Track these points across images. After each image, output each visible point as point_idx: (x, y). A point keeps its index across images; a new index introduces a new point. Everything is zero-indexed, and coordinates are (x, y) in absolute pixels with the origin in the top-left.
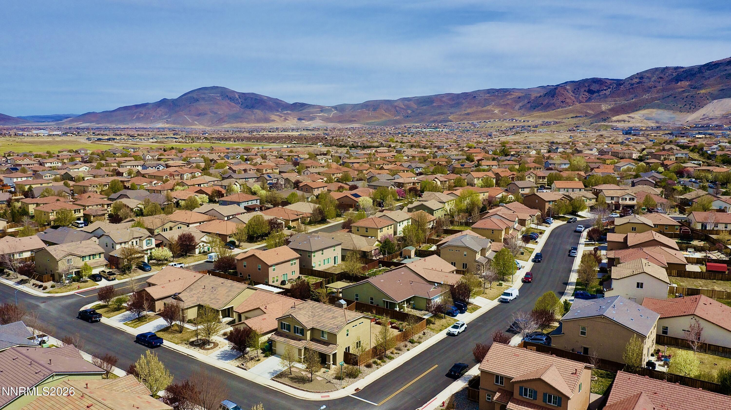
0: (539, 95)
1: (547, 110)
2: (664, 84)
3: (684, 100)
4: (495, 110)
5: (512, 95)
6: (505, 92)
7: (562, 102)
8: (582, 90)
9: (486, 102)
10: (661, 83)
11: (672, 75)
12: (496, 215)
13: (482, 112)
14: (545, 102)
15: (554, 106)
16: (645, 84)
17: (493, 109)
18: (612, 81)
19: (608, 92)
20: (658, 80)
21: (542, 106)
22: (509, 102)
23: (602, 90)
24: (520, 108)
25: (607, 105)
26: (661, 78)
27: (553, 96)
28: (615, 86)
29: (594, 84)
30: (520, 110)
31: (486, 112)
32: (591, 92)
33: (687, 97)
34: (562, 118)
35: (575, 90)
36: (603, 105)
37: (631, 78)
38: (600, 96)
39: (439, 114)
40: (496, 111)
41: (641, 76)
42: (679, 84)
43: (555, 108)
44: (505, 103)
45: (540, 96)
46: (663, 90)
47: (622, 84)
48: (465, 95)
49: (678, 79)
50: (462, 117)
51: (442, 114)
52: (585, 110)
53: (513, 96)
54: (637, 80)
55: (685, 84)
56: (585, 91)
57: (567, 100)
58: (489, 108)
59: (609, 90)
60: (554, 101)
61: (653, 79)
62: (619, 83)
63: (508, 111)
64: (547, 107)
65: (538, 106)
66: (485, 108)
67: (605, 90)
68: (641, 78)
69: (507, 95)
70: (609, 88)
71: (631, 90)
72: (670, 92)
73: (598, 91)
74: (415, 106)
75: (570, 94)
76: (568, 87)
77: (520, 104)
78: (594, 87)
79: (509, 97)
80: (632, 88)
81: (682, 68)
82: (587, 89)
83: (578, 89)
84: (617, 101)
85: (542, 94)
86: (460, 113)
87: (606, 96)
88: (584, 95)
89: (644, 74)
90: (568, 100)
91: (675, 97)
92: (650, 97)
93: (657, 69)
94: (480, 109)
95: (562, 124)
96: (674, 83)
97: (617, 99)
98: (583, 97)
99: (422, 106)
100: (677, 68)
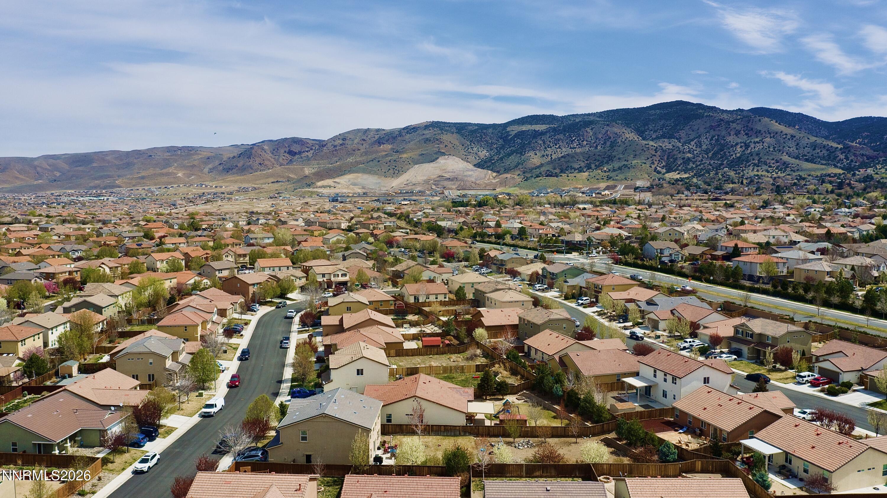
0: (232, 155)
1: (243, 173)
2: (367, 147)
3: (388, 164)
4: (178, 173)
5: (199, 154)
6: (189, 151)
7: (260, 164)
8: (282, 151)
9: (167, 163)
10: (364, 145)
11: (374, 137)
12: (189, 307)
13: (162, 175)
14: (240, 165)
15: (252, 169)
16: (349, 146)
17: (175, 171)
18: (314, 142)
19: (310, 154)
20: (361, 143)
21: (237, 168)
22: (196, 163)
23: (304, 152)
24: (211, 171)
25: (310, 169)
26: (364, 140)
27: (249, 157)
28: (317, 147)
29: (295, 145)
30: (211, 174)
31: (166, 176)
32: (291, 153)
33: (390, 162)
34: (261, 182)
35: (274, 150)
36: (306, 169)
37: (334, 139)
38: (301, 158)
39: (101, 177)
40: (179, 175)
41: (343, 137)
42: (382, 147)
43: (252, 171)
44: (191, 164)
45: (234, 157)
46: (366, 153)
47: (325, 145)
48: (137, 153)
49: (380, 142)
50: (134, 182)
51: (109, 177)
52: (287, 174)
53: (200, 156)
54: (341, 142)
55: (388, 147)
56: (285, 152)
57: (265, 161)
58: (171, 170)
59: (312, 152)
60: (251, 163)
61: (356, 141)
62: (322, 144)
63: (195, 175)
64: (243, 170)
65: (232, 169)
66: (164, 171)
67: (307, 152)
68: (345, 139)
69: (193, 154)
70: (312, 149)
71: (334, 152)
72: (374, 156)
73: (300, 153)
74: (66, 167)
75: (269, 156)
76: (266, 147)
77: (210, 166)
78: (296, 148)
79: (196, 157)
80: (336, 150)
81: (384, 130)
82: (287, 150)
83: (278, 150)
84: (320, 164)
85: (235, 154)
86: (131, 177)
87: (308, 159)
88: (284, 157)
89: (347, 135)
90: (266, 162)
91: (379, 162)
92: (354, 160)
93: (359, 130)
94: (158, 171)
95: (261, 190)
96: (376, 146)
97: (320, 162)
98: (283, 159)
99: (77, 167)
100: (378, 130)
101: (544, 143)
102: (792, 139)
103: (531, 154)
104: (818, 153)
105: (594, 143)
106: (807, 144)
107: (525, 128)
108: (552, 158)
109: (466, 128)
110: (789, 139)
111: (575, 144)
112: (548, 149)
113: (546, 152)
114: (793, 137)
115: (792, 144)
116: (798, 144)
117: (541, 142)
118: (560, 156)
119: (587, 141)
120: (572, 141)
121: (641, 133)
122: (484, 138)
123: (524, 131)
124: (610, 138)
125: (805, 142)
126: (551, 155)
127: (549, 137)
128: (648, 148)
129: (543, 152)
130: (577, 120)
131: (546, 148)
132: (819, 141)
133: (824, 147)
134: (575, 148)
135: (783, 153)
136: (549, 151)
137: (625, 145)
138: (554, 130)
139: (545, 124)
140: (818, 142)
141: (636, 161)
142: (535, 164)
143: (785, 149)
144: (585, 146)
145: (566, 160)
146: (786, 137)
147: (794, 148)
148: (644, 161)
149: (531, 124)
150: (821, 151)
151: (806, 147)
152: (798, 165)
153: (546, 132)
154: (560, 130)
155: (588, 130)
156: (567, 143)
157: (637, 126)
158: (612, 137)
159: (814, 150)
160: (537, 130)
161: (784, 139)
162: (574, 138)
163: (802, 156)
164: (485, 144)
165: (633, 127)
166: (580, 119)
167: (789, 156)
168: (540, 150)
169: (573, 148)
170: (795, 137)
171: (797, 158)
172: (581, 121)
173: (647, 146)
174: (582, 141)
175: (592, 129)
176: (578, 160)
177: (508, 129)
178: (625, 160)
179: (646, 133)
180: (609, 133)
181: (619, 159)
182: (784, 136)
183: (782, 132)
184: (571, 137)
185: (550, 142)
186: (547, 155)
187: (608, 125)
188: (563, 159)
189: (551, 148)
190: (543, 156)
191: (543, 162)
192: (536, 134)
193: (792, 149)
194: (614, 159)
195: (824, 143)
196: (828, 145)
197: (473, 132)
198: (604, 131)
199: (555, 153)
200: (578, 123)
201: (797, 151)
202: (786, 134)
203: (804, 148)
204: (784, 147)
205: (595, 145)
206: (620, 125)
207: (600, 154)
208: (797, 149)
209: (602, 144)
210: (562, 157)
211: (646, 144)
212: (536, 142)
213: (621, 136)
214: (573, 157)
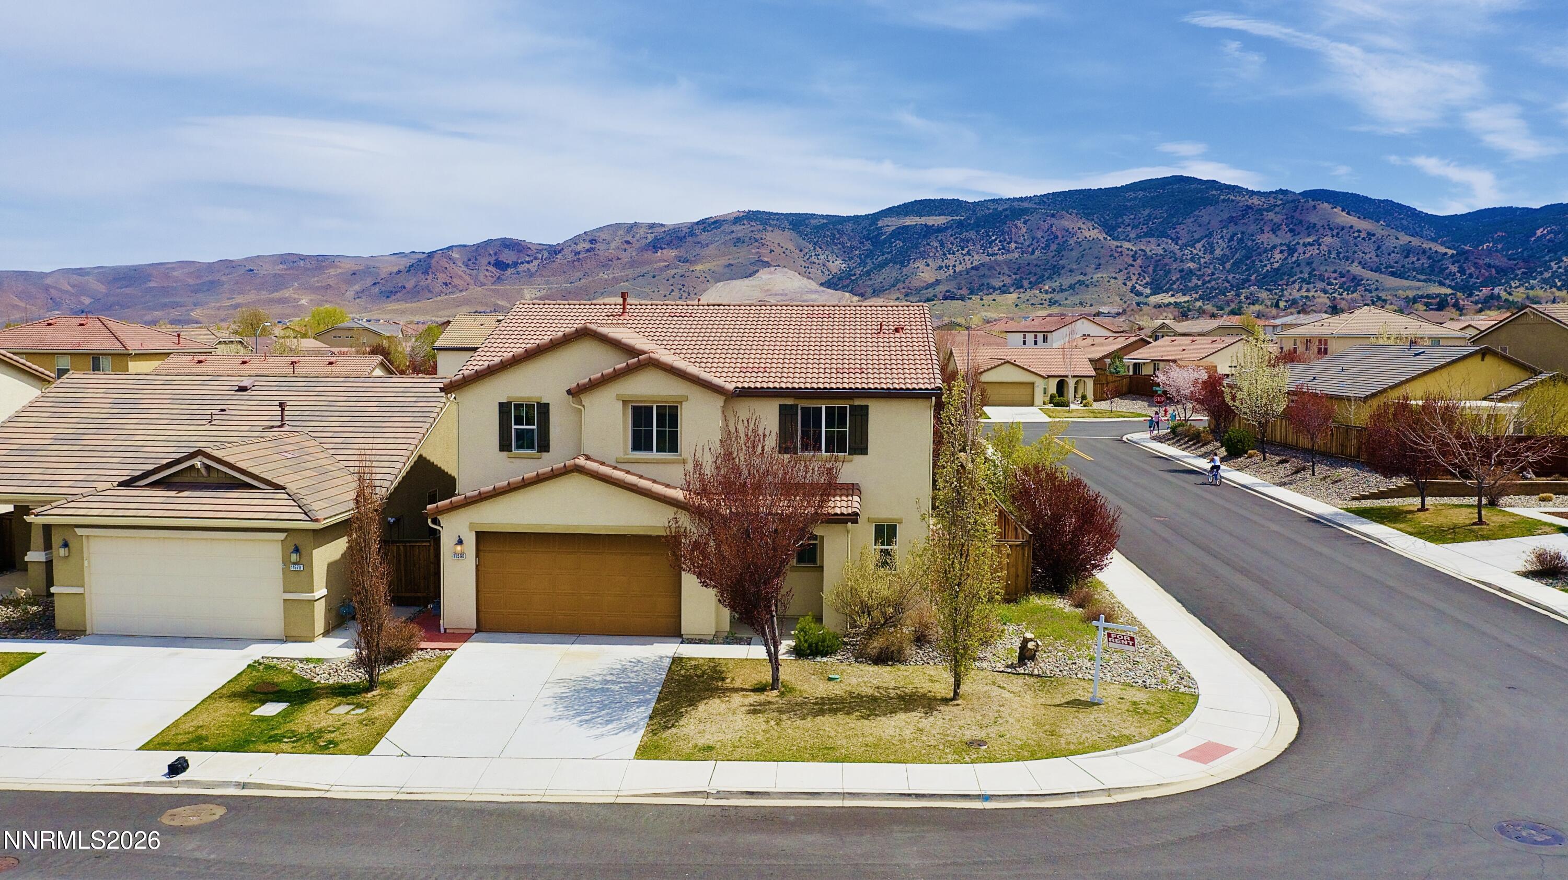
0: (395, 270)
1: (416, 299)
2: (634, 254)
3: (671, 282)
4: (300, 299)
5: (337, 267)
6: (321, 262)
7: (446, 284)
8: (484, 261)
9: (278, 282)
10: (629, 251)
11: (646, 238)
13: (272, 301)
14: (410, 285)
15: (430, 291)
16: (601, 253)
17: (296, 296)
18: (540, 247)
19: (533, 266)
20: (623, 247)
21: (404, 291)
22: (331, 282)
23: (522, 263)
24: (358, 295)
25: (534, 291)
26: (628, 242)
27: (426, 273)
28: (546, 255)
29: (506, 251)
30: (358, 300)
31: (280, 304)
32: (500, 265)
33: (674, 277)
34: (448, 314)
35: (469, 260)
36: (526, 291)
37: (575, 240)
38: (518, 273)
39: (164, 306)
40: (303, 302)
41: (592, 238)
42: (659, 254)
43: (430, 295)
44: (324, 284)
45: (399, 272)
46: (632, 264)
47: (560, 252)
48: (228, 265)
49: (655, 246)
50: (223, 314)
51: (175, 305)
52: (492, 300)
53: (339, 271)
54: (587, 245)
55: (670, 253)
56: (489, 263)
57: (454, 280)
58: (287, 293)
59: (536, 262)
60: (429, 281)
61: (613, 245)
62: (554, 251)
63: (331, 302)
64: (416, 293)
65: (396, 292)
66: (277, 295)
67: (528, 262)
68: (593, 241)
69: (326, 267)
70: (536, 258)
71: (576, 263)
72: (644, 270)
73: (515, 264)
74: (102, 288)
75: (460, 270)
76: (455, 255)
77: (357, 287)
78: (508, 256)
79: (332, 272)
80: (578, 260)
81: (662, 225)
82: (492, 260)
83: (476, 259)
84: (552, 283)
85: (402, 268)
86: (218, 305)
87: (530, 274)
88: (486, 272)
89: (598, 234)
90: (456, 281)
91: (654, 277)
92: (611, 276)
93: (618, 226)
94: (264, 295)
96: (650, 253)
97: (552, 279)
98: (486, 276)
99: (120, 288)
100: (652, 226)
101: (942, 245)
102: (1370, 239)
103: (919, 265)
104: (1413, 262)
105: (1029, 246)
106: (1395, 247)
107: (909, 221)
108: (955, 271)
109: (807, 222)
110: (1363, 239)
111: (996, 249)
112: (949, 256)
113: (946, 261)
114: (1370, 235)
115: (1369, 247)
116: (1379, 248)
117: (936, 244)
118: (969, 266)
119: (1016, 242)
120: (991, 243)
121: (1110, 230)
122: (838, 239)
123: (908, 226)
124: (1056, 237)
125: (1391, 243)
126: (954, 266)
127: (951, 236)
128: (1121, 252)
129: (940, 261)
130: (1000, 209)
131: (945, 254)
132: (1416, 242)
133: (1424, 252)
134: (997, 254)
135: (1353, 262)
136: (951, 260)
137: (1081, 249)
138: (960, 224)
139: (944, 214)
140: (1413, 244)
141: (1099, 275)
142: (925, 282)
143: (1356, 255)
144: (1013, 251)
145: (981, 272)
146: (1359, 236)
147: (1373, 255)
148: (1114, 275)
149: (921, 216)
150: (1418, 260)
151: (1393, 252)
152: (1377, 281)
153: (947, 228)
154: (970, 224)
155: (1020, 224)
156: (982, 246)
157: (1104, 218)
158: (1060, 237)
159: (1407, 257)
160: (931, 224)
161: (1355, 238)
162: (993, 238)
163: (1386, 268)
164: (840, 249)
165: (1096, 220)
166: (1006, 206)
167: (1364, 268)
168: (935, 258)
169: (992, 255)
170: (1374, 235)
171: (1377, 270)
172: (1006, 210)
173: (1119, 250)
174: (1009, 243)
175: (1025, 223)
176: (999, 273)
177: (880, 223)
178: (1082, 274)
179: (1120, 230)
180: (1054, 228)
181: (1071, 271)
182: (1356, 234)
183: (1351, 227)
184: (988, 235)
185: (952, 243)
186: (947, 267)
187: (1053, 216)
188: (974, 272)
189: (954, 253)
190: (940, 268)
191: (939, 278)
192: (929, 231)
193: (1368, 256)
194: (1062, 272)
195: (1424, 246)
196: (1430, 249)
197: (817, 228)
198: (1045, 226)
199: (961, 264)
200: (1001, 212)
201: (1376, 259)
202: (1359, 231)
203: (1389, 254)
204: (1355, 252)
205: (1030, 249)
206: (1074, 215)
207: (1039, 263)
208: (1377, 256)
209: (1042, 248)
210: (972, 268)
211: (1117, 247)
212: (928, 244)
213: (1075, 234)
214: (991, 268)
